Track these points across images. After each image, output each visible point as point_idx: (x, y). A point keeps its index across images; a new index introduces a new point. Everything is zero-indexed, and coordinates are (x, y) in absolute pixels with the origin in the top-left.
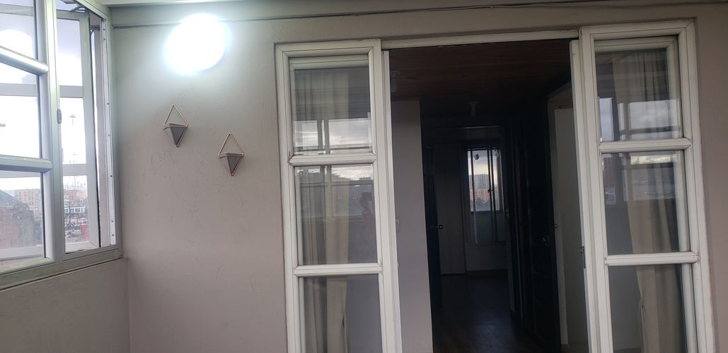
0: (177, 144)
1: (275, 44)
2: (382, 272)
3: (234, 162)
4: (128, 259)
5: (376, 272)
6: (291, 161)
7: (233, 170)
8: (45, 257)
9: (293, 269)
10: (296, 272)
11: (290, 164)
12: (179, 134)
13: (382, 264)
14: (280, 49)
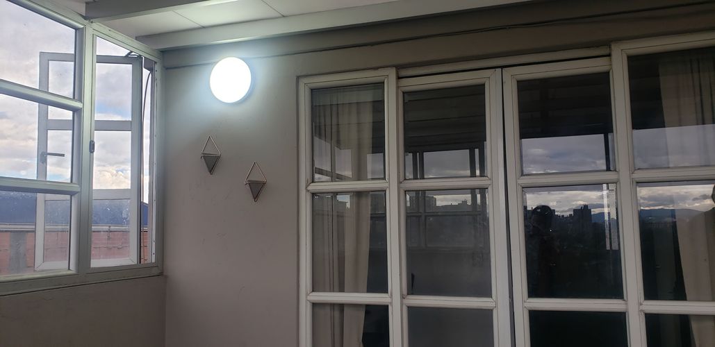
0: (210, 171)
1: (298, 78)
2: (391, 303)
3: (257, 189)
4: (166, 277)
5: (386, 304)
6: (309, 188)
7: (256, 197)
8: (69, 269)
9: (307, 295)
10: (309, 298)
11: (308, 191)
12: (212, 163)
13: (392, 295)
14: (303, 82)
